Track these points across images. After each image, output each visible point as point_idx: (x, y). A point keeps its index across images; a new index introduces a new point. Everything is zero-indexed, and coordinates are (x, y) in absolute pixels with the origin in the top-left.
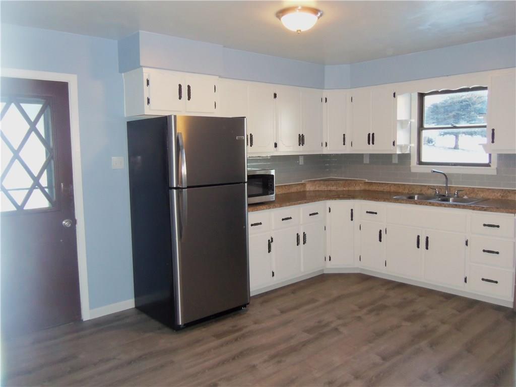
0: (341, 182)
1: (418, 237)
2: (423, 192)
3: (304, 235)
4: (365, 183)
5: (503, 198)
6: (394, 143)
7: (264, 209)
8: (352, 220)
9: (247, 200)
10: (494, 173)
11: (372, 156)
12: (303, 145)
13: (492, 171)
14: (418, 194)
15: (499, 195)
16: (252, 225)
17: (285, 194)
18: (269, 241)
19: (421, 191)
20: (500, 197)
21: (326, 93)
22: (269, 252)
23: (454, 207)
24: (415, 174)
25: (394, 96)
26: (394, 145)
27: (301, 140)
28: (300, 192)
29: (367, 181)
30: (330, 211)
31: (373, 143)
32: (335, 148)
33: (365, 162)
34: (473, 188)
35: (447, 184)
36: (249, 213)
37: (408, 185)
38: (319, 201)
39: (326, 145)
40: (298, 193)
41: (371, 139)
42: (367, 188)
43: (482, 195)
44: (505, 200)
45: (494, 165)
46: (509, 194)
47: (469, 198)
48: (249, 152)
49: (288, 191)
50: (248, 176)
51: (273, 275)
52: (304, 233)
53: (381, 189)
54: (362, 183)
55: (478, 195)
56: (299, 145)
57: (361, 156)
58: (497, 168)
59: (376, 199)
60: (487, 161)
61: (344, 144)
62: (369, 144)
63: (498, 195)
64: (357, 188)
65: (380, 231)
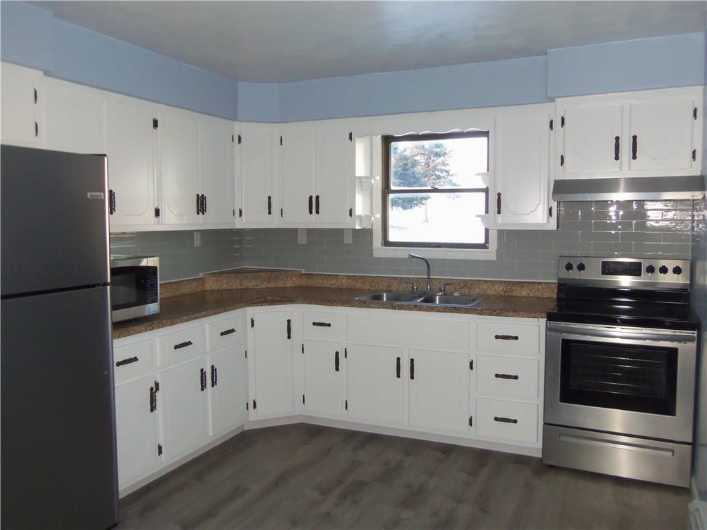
0: (263, 274)
1: (398, 359)
2: (392, 288)
3: (214, 370)
4: (301, 275)
5: (507, 294)
6: (351, 211)
7: (140, 332)
8: (289, 337)
9: (111, 316)
10: (493, 257)
11: (311, 232)
12: (203, 213)
13: (490, 254)
14: (387, 291)
15: (501, 288)
16: (119, 364)
17: (171, 297)
18: (152, 389)
19: (389, 286)
20: (503, 293)
21: (239, 128)
22: (152, 411)
23: (453, 312)
24: (380, 260)
25: (351, 138)
26: (351, 214)
27: (201, 205)
28: (196, 293)
29: (303, 272)
30: (253, 325)
31: (318, 212)
32: (254, 219)
33: (299, 242)
34: (465, 281)
35: (429, 274)
36: (114, 340)
37: (369, 277)
38: (235, 309)
39: (241, 214)
40: (194, 295)
41: (314, 205)
42: (304, 282)
43: (477, 290)
44: (509, 296)
45: (493, 246)
46: (514, 288)
47: (461, 295)
48: (113, 224)
49: (177, 293)
50: (112, 270)
51: (160, 452)
52: (213, 367)
53: (326, 283)
54: (296, 276)
55: (472, 290)
56: (198, 213)
57: (293, 232)
58: (497, 251)
59: (329, 301)
60: (482, 241)
61: (270, 213)
62: (311, 212)
63: (499, 289)
64: (290, 284)
65: (337, 354)
